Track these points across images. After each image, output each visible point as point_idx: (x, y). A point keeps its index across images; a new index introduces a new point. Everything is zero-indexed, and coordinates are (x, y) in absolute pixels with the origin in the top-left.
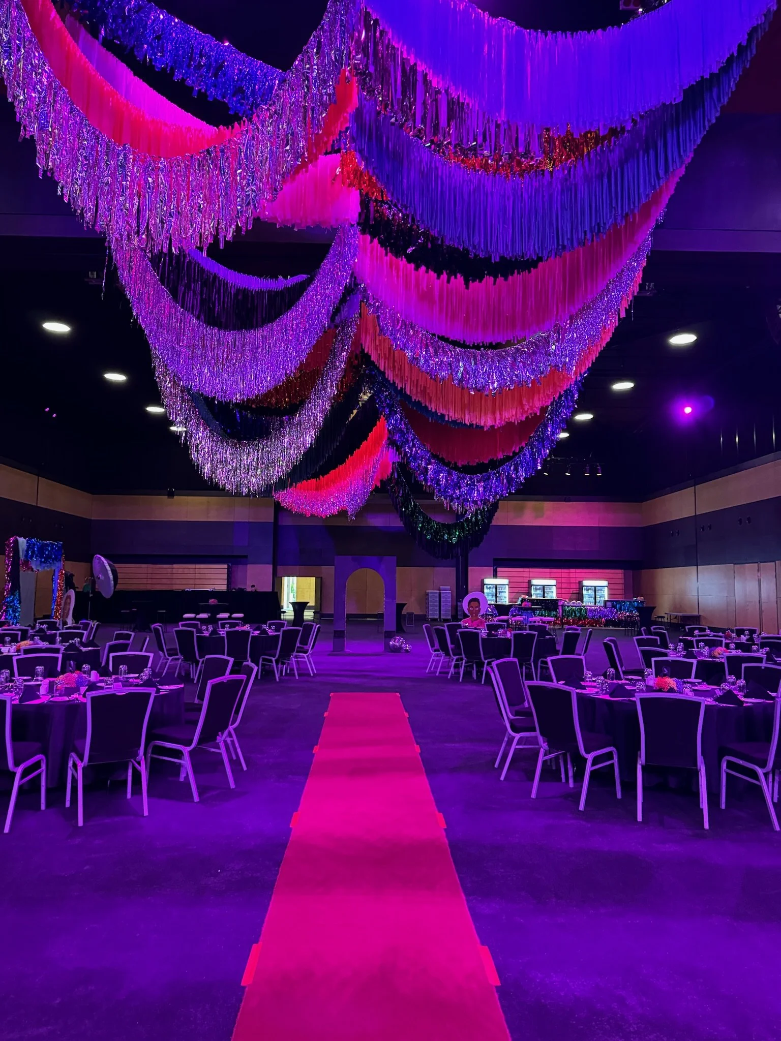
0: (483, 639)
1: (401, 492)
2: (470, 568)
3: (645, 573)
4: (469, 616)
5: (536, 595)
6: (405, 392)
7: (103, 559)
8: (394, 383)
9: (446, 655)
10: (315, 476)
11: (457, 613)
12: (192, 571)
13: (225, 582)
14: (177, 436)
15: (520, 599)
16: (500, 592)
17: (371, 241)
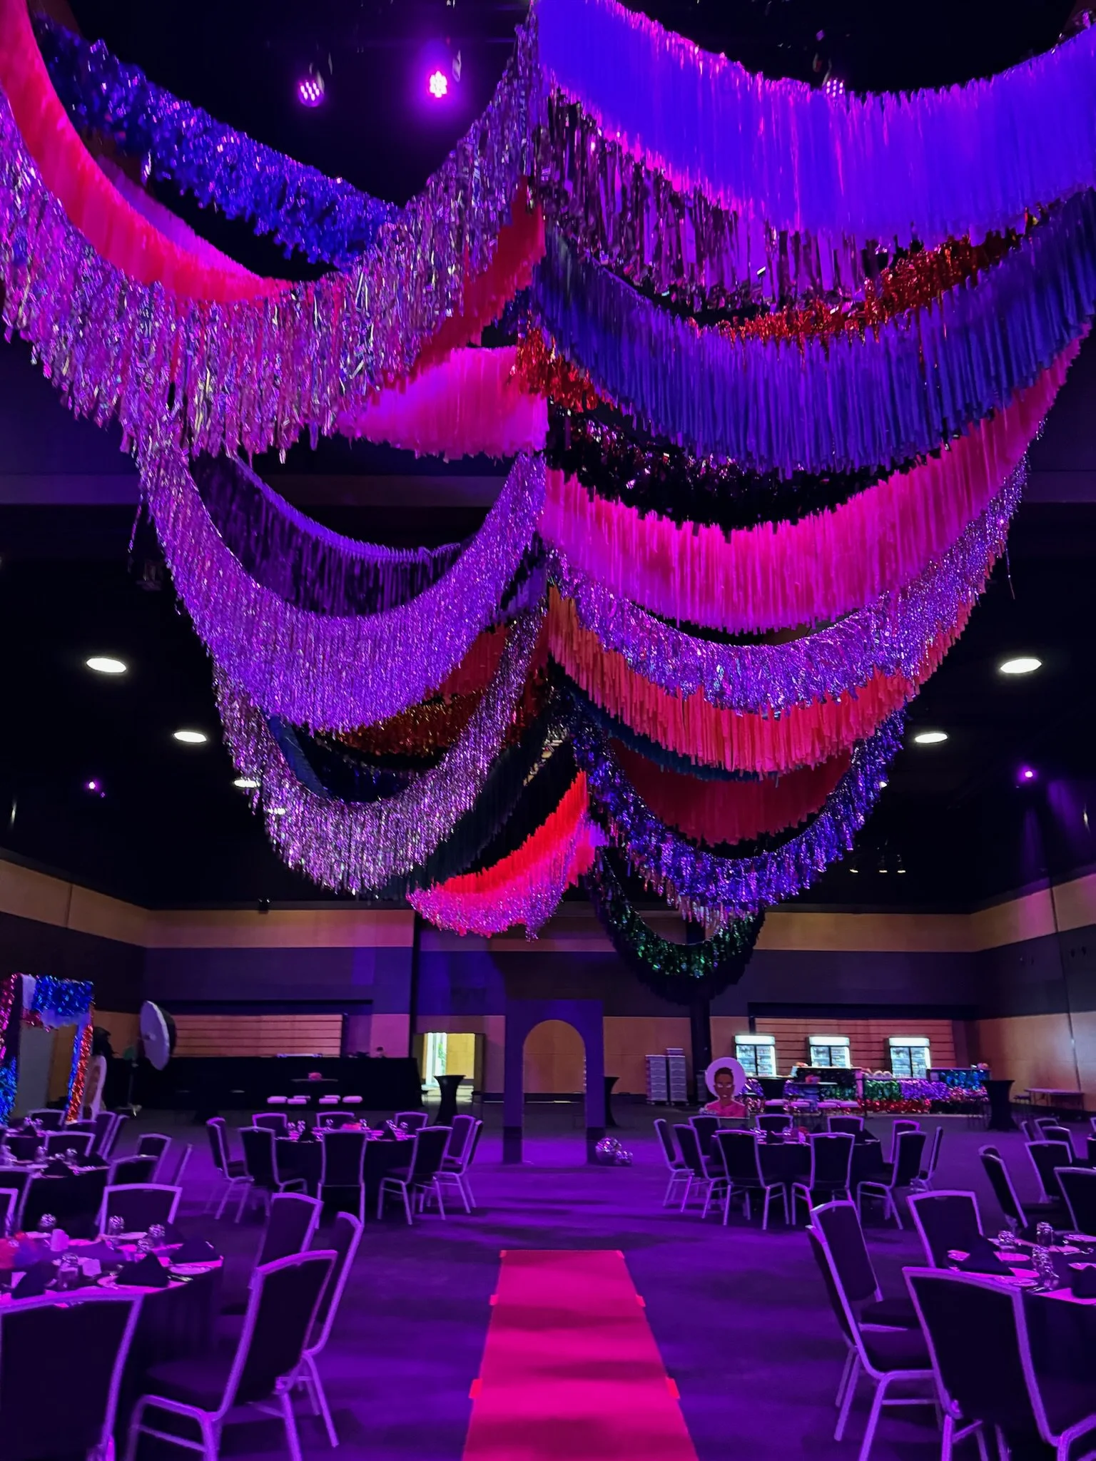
0: (760, 1146)
1: (610, 894)
2: (712, 1018)
3: (984, 1025)
4: (716, 1098)
5: (818, 1062)
6: (622, 721)
7: (155, 1007)
8: (604, 708)
9: (697, 1175)
10: (476, 868)
11: (696, 1095)
12: (288, 1025)
13: (338, 1043)
14: (245, 795)
15: (795, 1068)
16: (762, 1058)
17: (567, 479)
